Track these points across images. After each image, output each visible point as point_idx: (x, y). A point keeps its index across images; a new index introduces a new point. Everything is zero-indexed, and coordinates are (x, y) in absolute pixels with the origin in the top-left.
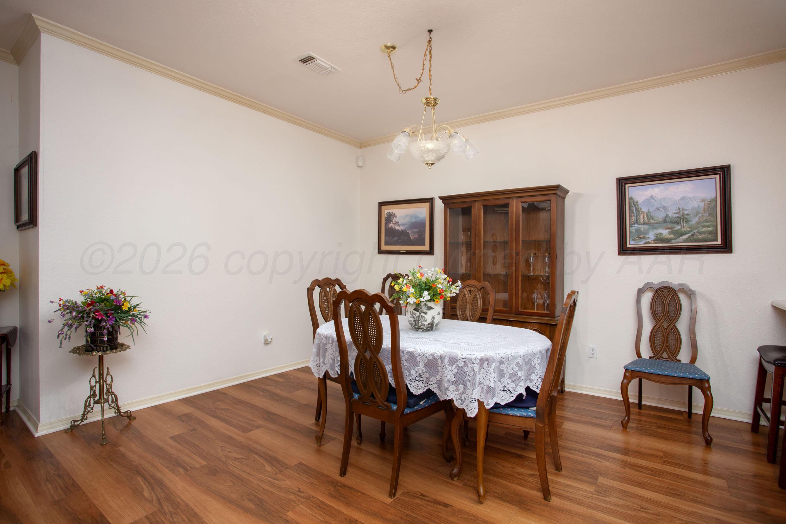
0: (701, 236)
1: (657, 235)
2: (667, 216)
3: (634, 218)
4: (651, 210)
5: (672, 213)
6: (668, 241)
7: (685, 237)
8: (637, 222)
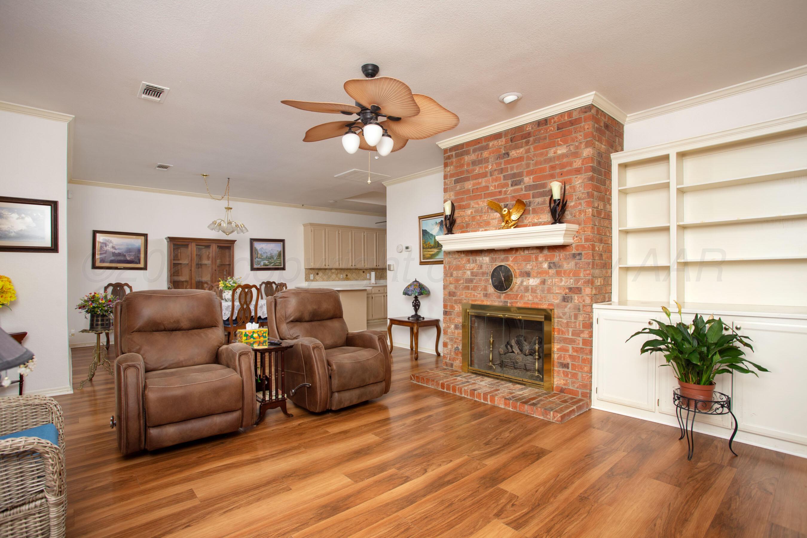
0: (277, 264)
1: (264, 263)
2: (267, 256)
3: (256, 256)
4: (262, 253)
5: (269, 255)
6: (267, 265)
7: (273, 264)
8: (257, 257)
